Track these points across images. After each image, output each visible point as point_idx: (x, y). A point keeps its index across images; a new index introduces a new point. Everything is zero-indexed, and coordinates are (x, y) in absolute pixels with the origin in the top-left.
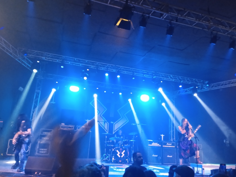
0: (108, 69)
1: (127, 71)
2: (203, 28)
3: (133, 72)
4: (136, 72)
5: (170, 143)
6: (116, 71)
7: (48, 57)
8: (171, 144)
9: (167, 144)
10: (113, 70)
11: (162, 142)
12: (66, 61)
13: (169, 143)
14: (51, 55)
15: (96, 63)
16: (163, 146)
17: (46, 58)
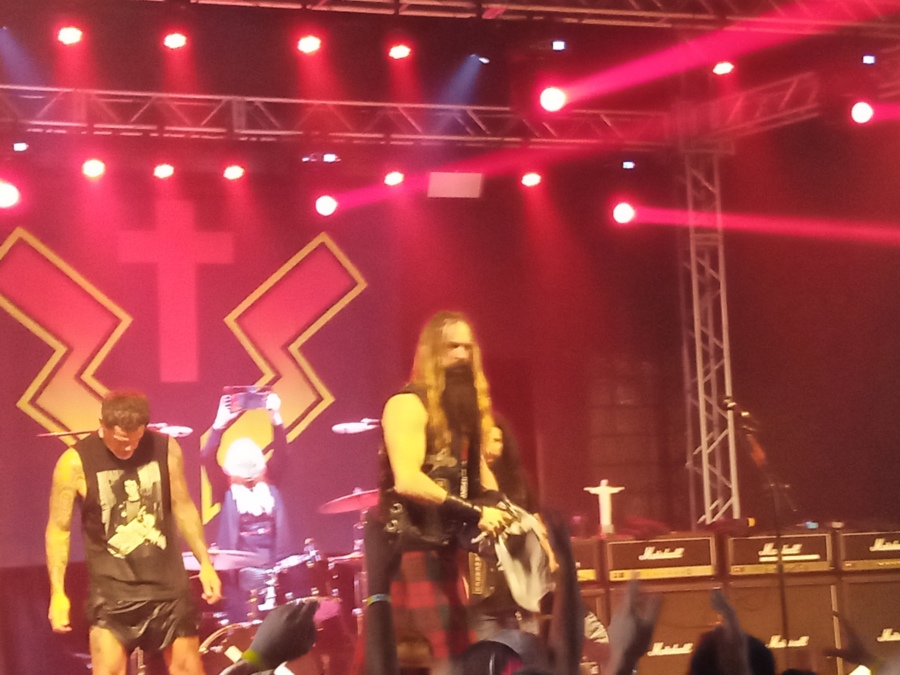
5: (672, 547)
8: (678, 553)
9: (649, 554)
11: (602, 544)
13: (660, 547)
16: (614, 576)
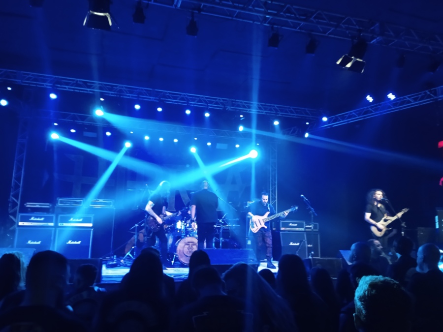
0: (141, 96)
1: (175, 98)
2: (254, 21)
3: (188, 100)
4: (194, 100)
6: (155, 99)
7: (27, 80)
10: (150, 99)
12: (59, 86)
14: (33, 75)
15: (117, 86)
17: (24, 81)
